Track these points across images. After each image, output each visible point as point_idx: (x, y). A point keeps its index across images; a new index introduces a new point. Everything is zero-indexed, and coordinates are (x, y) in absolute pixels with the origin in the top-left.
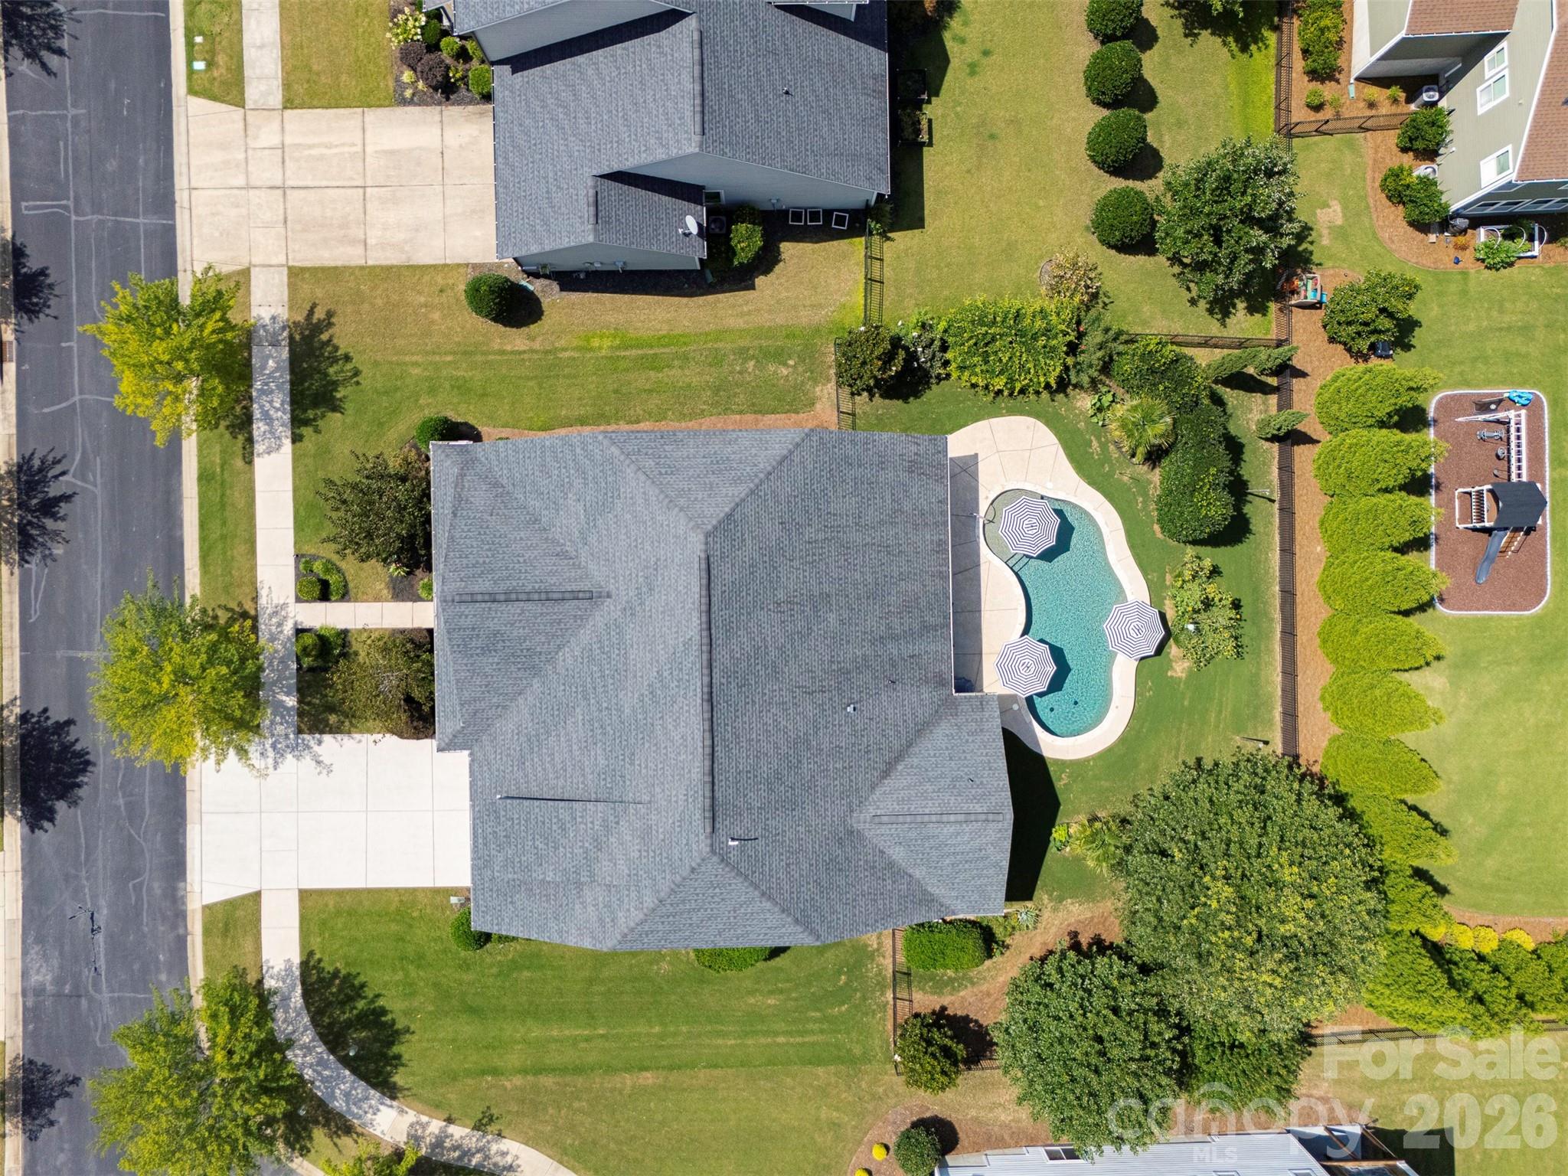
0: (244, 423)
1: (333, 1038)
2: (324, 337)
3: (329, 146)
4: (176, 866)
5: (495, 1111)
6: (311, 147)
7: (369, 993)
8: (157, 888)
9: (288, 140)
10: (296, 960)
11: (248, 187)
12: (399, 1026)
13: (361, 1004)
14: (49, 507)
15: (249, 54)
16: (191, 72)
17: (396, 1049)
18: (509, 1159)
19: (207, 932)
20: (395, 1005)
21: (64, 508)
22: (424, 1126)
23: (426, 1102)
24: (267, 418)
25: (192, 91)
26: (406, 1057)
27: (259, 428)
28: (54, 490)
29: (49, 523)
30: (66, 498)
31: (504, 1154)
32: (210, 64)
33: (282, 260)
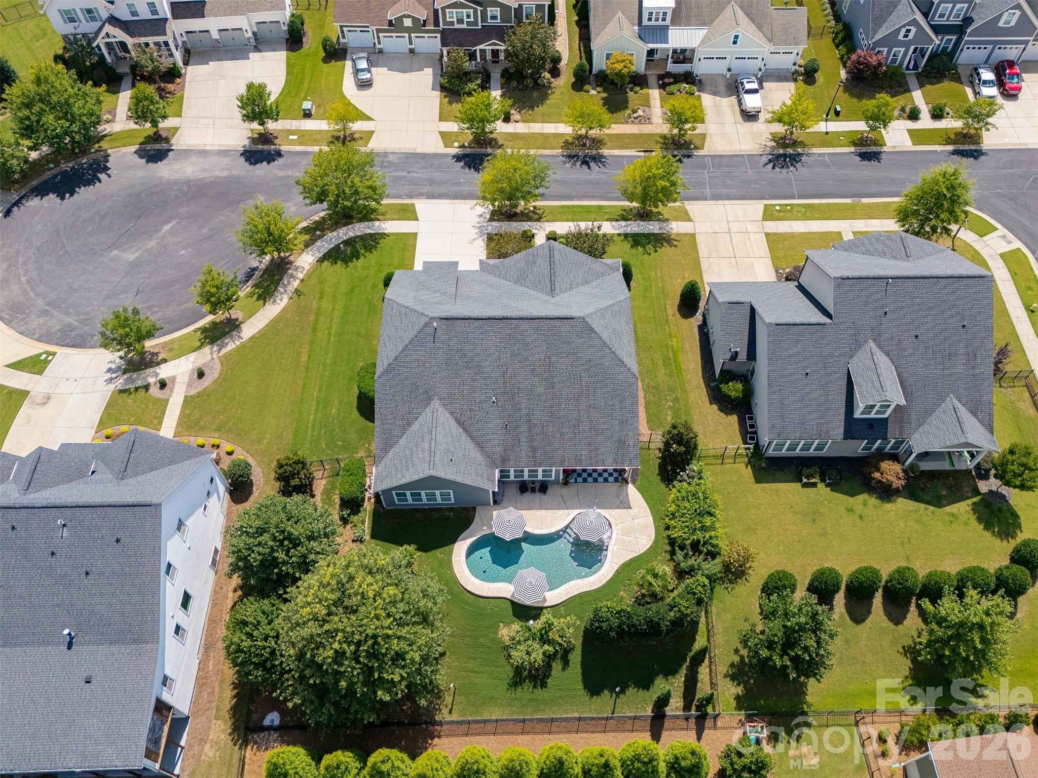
0: (625, 219)
1: (348, 242)
2: (665, 244)
3: (751, 246)
4: (431, 196)
5: (302, 297)
6: (750, 241)
7: (367, 254)
8: (424, 190)
9: (751, 235)
10: (386, 231)
11: (728, 222)
12: (350, 264)
13: (362, 251)
14: (585, 163)
15: (787, 223)
16: (775, 205)
17: (339, 263)
18: (278, 301)
19: (403, 204)
20: (359, 263)
21: (586, 167)
22: (302, 272)
23: (312, 273)
24: (627, 226)
25: (765, 205)
26: (335, 266)
27: (623, 223)
28: (592, 164)
29: (579, 163)
30: (589, 167)
31: (281, 300)
32: (779, 211)
33: (698, 231)
